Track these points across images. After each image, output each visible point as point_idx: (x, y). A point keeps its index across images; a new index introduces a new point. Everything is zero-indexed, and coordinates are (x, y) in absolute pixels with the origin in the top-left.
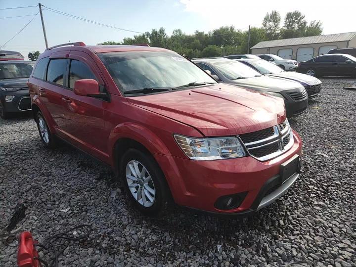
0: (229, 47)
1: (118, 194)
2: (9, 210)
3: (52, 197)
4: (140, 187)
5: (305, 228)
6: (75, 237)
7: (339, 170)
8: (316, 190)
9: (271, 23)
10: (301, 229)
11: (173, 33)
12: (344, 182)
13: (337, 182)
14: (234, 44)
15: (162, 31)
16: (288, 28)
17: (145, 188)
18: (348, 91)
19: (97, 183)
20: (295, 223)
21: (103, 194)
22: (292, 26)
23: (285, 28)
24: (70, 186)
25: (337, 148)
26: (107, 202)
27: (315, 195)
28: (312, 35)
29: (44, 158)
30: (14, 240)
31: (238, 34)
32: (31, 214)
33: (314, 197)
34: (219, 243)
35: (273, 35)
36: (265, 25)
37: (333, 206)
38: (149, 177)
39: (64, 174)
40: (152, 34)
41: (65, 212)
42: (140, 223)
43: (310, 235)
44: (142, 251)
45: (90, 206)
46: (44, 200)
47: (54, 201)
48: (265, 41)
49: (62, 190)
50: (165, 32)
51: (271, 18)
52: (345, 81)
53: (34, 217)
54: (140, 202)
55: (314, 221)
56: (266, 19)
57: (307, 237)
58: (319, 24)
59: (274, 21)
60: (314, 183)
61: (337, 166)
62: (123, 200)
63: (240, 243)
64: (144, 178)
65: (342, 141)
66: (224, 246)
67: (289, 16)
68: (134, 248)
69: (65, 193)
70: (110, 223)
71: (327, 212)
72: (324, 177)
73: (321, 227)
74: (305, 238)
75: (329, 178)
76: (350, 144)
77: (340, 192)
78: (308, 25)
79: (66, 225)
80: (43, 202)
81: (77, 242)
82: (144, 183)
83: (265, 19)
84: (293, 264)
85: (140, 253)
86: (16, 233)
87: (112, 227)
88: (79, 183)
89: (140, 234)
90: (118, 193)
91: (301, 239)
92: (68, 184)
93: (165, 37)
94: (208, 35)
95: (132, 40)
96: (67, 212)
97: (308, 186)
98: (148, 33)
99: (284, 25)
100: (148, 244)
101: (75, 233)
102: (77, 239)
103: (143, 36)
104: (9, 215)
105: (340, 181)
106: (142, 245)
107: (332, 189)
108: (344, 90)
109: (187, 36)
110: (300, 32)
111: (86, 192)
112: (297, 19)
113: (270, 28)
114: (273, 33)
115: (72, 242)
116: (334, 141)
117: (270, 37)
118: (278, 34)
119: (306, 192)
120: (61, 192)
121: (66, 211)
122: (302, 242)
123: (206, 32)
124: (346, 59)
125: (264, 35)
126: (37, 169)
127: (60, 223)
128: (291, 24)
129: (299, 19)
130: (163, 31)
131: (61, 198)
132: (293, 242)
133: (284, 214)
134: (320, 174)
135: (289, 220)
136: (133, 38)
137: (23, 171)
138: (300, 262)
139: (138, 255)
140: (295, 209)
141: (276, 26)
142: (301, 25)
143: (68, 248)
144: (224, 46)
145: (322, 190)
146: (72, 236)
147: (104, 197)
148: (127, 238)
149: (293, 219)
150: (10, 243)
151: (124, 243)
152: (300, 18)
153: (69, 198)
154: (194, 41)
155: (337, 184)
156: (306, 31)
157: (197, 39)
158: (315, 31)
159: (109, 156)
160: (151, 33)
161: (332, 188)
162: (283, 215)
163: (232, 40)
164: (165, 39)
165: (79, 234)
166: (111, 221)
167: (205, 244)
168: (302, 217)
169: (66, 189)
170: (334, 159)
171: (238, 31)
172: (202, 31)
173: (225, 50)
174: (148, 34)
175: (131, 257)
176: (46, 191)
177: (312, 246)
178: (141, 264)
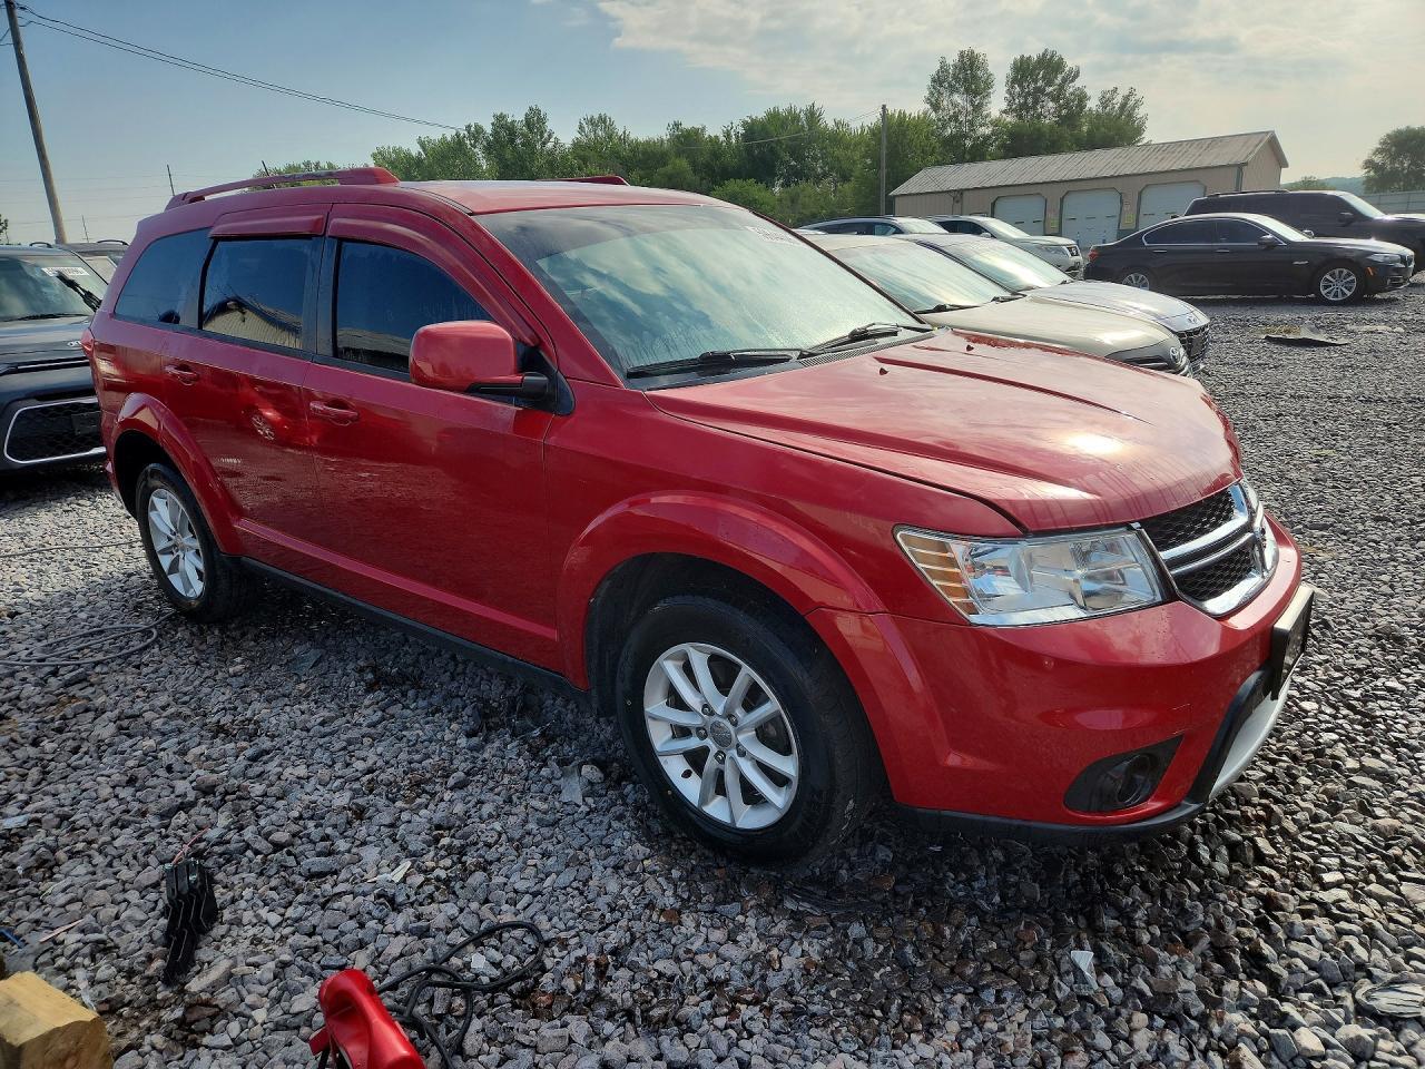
0: (806, 189)
1: (591, 790)
2: (133, 896)
3: (311, 824)
4: (714, 749)
5: (1356, 858)
6: (485, 980)
7: (1379, 638)
8: (1330, 715)
9: (957, 98)
10: (1343, 864)
11: (581, 127)
12: (1410, 680)
13: (1389, 684)
14: (825, 175)
15: (535, 121)
16: (1020, 117)
17: (742, 754)
18: (1287, 349)
19: (478, 748)
20: (1314, 844)
21: (523, 792)
22: (1034, 108)
23: (1009, 119)
24: (370, 771)
25: (1339, 561)
26: (555, 823)
27: (1335, 737)
28: (1107, 143)
29: (198, 664)
30: (213, 1017)
31: (837, 138)
32: (242, 904)
33: (1335, 742)
34: (1073, 944)
35: (968, 143)
36: (936, 107)
37: (1414, 773)
38: (772, 706)
39: (322, 724)
40: (495, 133)
41: (397, 879)
42: (727, 895)
43: (1381, 881)
44: (787, 1005)
45: (489, 846)
46: (281, 836)
47: (326, 838)
48: (938, 164)
49: (341, 788)
50: (549, 125)
51: (955, 77)
52: (1262, 314)
53: (263, 912)
54: (717, 809)
55: (1374, 828)
56: (938, 81)
57: (1375, 888)
58: (1131, 103)
59: (967, 91)
60: (1313, 691)
61: (1366, 625)
62: (618, 809)
63: (1146, 938)
64: (739, 712)
65: (1345, 533)
66: (1099, 954)
67: (1023, 71)
68: (749, 997)
69: (361, 801)
70: (605, 909)
71: (1404, 795)
72: (1338, 669)
73: (1408, 847)
74: (1370, 895)
75: (1359, 671)
76: (1377, 542)
77: (1415, 718)
78: (1092, 104)
79: (423, 933)
80: (278, 847)
81: (503, 998)
82: (738, 732)
83: (934, 81)
84: (1373, 990)
85: (783, 1014)
86: (213, 988)
87: (623, 923)
88: (403, 756)
89: (751, 942)
90: (591, 783)
91: (1356, 897)
92: (360, 765)
93: (550, 145)
94: (722, 138)
95: (408, 156)
96: (404, 880)
97: (1297, 705)
98: (479, 130)
99: (1004, 106)
100: (797, 974)
101: (478, 962)
102: (496, 987)
103: (459, 141)
104: (140, 916)
105: (1398, 679)
106: (774, 981)
107: (1382, 709)
108: (1273, 347)
109: (638, 144)
110: (1066, 132)
111: (452, 789)
112: (1050, 83)
113: (955, 117)
114: (966, 136)
115: (481, 1001)
116: (1317, 533)
117: (960, 150)
118: (987, 138)
119: (1300, 724)
120: (342, 799)
121: (398, 875)
122: (1364, 909)
123: (714, 130)
124: (1260, 231)
125: (933, 140)
126: (186, 710)
127: (390, 928)
128: (1030, 100)
129: (1059, 80)
130: (542, 121)
131: (349, 823)
132: (1335, 911)
133: (1262, 813)
134: (1322, 657)
135: (1284, 832)
136: (415, 150)
137: (125, 723)
138: (1393, 982)
139: (777, 1024)
140: (1289, 791)
141: (977, 108)
142: (1067, 106)
143: (476, 1024)
144: (786, 185)
145: (1352, 716)
146: (469, 975)
147: (536, 803)
148: (703, 959)
149: (1302, 828)
150: (203, 1033)
151: (701, 980)
152: (1064, 80)
153: (387, 820)
154: (665, 164)
155: (1391, 690)
156: (1085, 128)
157: (679, 154)
158: (1117, 128)
159: (555, 636)
160: (488, 129)
161: (1381, 703)
162: (1259, 819)
163: (815, 159)
164: (551, 153)
165: (497, 965)
166: (608, 899)
167: (1023, 956)
168: (1327, 820)
169: (356, 785)
170: (1343, 600)
171: (837, 124)
172: (698, 126)
173: (793, 201)
174: (475, 134)
175: (751, 1035)
176: (270, 800)
177: (1407, 921)
178: (805, 1059)
